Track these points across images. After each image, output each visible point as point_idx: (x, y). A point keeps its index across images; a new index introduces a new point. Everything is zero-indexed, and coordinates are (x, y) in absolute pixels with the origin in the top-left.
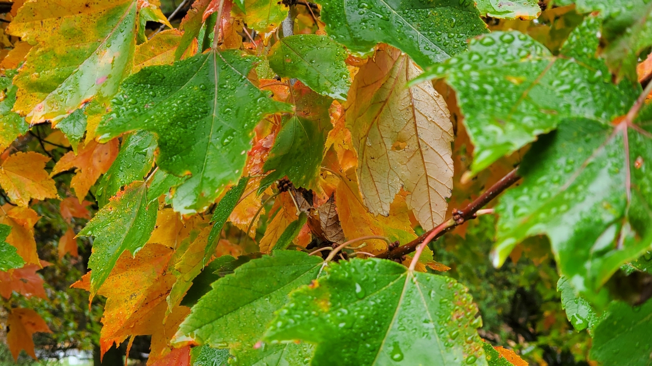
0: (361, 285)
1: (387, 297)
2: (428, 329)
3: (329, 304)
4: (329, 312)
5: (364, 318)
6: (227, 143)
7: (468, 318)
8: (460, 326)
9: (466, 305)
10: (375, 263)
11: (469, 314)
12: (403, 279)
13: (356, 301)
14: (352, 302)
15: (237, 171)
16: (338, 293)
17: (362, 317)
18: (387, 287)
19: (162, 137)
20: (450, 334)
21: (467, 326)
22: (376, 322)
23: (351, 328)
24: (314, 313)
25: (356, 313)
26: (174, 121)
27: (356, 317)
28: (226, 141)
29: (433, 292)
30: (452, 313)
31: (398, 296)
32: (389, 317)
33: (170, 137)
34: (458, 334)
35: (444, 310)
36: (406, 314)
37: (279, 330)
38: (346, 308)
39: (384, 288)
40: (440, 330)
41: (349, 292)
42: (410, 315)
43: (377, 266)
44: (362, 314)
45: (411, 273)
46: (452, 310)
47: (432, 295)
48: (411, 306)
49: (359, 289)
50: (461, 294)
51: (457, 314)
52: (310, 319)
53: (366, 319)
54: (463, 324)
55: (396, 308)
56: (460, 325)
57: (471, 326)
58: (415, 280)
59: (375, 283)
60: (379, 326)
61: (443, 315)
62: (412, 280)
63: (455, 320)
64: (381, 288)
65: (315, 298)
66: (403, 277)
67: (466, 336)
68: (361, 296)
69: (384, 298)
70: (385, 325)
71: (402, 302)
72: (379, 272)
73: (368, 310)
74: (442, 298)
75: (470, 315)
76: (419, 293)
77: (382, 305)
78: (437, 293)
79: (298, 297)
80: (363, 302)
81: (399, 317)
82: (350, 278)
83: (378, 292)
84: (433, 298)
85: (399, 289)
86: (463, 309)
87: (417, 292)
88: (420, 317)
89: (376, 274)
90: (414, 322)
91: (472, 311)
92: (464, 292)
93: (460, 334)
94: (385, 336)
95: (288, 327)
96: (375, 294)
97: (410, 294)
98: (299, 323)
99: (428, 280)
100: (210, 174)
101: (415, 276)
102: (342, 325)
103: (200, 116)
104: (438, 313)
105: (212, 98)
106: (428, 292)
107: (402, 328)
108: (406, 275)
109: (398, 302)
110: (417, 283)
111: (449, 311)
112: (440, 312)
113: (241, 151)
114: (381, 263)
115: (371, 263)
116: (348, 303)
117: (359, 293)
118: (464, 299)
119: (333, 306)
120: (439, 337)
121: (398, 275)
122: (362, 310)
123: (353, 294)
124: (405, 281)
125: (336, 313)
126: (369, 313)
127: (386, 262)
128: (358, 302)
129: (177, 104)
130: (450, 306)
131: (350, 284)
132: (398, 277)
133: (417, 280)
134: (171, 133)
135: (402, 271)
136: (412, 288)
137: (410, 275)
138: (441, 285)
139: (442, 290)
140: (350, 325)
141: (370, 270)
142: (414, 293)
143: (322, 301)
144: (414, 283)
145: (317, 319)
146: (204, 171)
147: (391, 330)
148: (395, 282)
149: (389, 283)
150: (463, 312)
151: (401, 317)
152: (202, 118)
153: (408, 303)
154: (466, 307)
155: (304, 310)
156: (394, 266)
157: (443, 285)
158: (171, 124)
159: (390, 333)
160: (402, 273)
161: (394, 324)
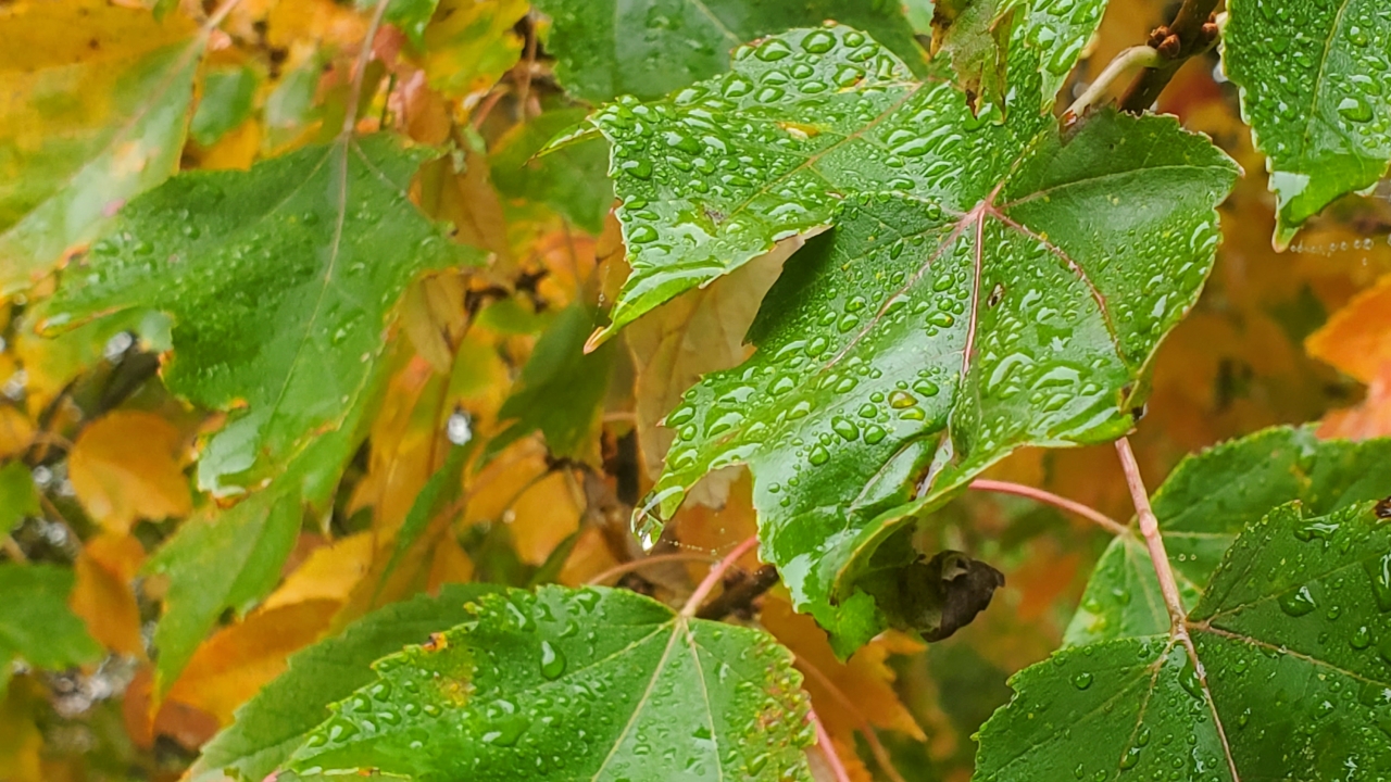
0: (554, 647)
1: (616, 675)
2: (702, 751)
3: (472, 688)
4: (467, 707)
5: (551, 722)
6: (341, 340)
7: (788, 724)
8: (770, 744)
9: (787, 695)
10: (597, 597)
11: (791, 714)
12: (665, 636)
13: (540, 683)
14: (531, 686)
15: (346, 399)
16: (496, 663)
17: (547, 720)
18: (621, 652)
19: (186, 323)
20: (747, 763)
21: (785, 744)
22: (582, 733)
23: (513, 744)
24: (429, 708)
25: (533, 712)
26: (226, 288)
27: (531, 720)
28: (340, 333)
29: (725, 666)
30: (757, 715)
31: (646, 675)
32: (617, 721)
33: (208, 324)
34: (765, 761)
35: (742, 706)
36: (658, 716)
37: (330, 745)
38: (513, 701)
39: (613, 656)
40: (728, 753)
41: (524, 664)
42: (665, 718)
43: (599, 604)
44: (549, 715)
45: (685, 621)
46: (758, 707)
47: (722, 674)
48: (672, 698)
49: (549, 657)
50: (781, 668)
51: (767, 717)
52: (414, 723)
53: (555, 726)
54: (777, 739)
55: (638, 702)
56: (771, 740)
57: (793, 743)
58: (690, 637)
59: (593, 642)
60: (589, 741)
61: (740, 718)
62: (684, 639)
63: (763, 730)
64: (606, 656)
65: (436, 674)
66: (664, 631)
67: (781, 766)
68: (555, 673)
69: (609, 679)
70: (603, 740)
71: (652, 688)
72: (604, 618)
73: (565, 705)
74: (742, 679)
75: (794, 718)
76: (696, 668)
77: (601, 695)
78: (731, 666)
79: (391, 672)
80: (558, 684)
81: (641, 723)
82: (530, 628)
83: (596, 664)
84: (724, 679)
85: (649, 659)
86: (781, 703)
87: (689, 666)
88: (688, 724)
89: (598, 622)
90: (672, 734)
91: (797, 708)
92: (786, 665)
93: (769, 761)
94: (599, 766)
95: (356, 738)
96: (589, 668)
97: (675, 670)
98: (383, 732)
99: (717, 639)
100: (289, 406)
101: (691, 629)
102: (489, 737)
103: (293, 280)
104: (728, 715)
105: (328, 241)
106: (714, 666)
107: (644, 749)
108: (672, 627)
109: (644, 689)
110: (694, 645)
111: (753, 709)
112: (732, 712)
113: (361, 354)
114: (611, 598)
115: (587, 597)
116: (519, 689)
117: (549, 665)
118: (785, 681)
119: (478, 695)
120: (724, 770)
121: (653, 626)
122: (550, 704)
123: (534, 669)
124: (667, 640)
125: (486, 711)
126: (567, 711)
127: (623, 595)
128: (545, 687)
129: (243, 254)
130: (755, 698)
131: (526, 645)
132: (652, 630)
133: (695, 639)
134: (215, 316)
135: (663, 616)
136: (683, 655)
137: (680, 629)
138: (742, 649)
139: (742, 661)
140: (511, 737)
141: (583, 611)
142: (684, 667)
143: (454, 680)
144: (688, 646)
145: (433, 721)
146: (282, 400)
147: (617, 753)
148: (642, 641)
149: (626, 644)
150: (781, 710)
151: (645, 723)
152: (297, 283)
153: (667, 691)
154: (787, 699)
155: (405, 700)
156: (644, 604)
157: (747, 649)
158: (219, 296)
159: (612, 759)
160: (662, 621)
161: (626, 739)
